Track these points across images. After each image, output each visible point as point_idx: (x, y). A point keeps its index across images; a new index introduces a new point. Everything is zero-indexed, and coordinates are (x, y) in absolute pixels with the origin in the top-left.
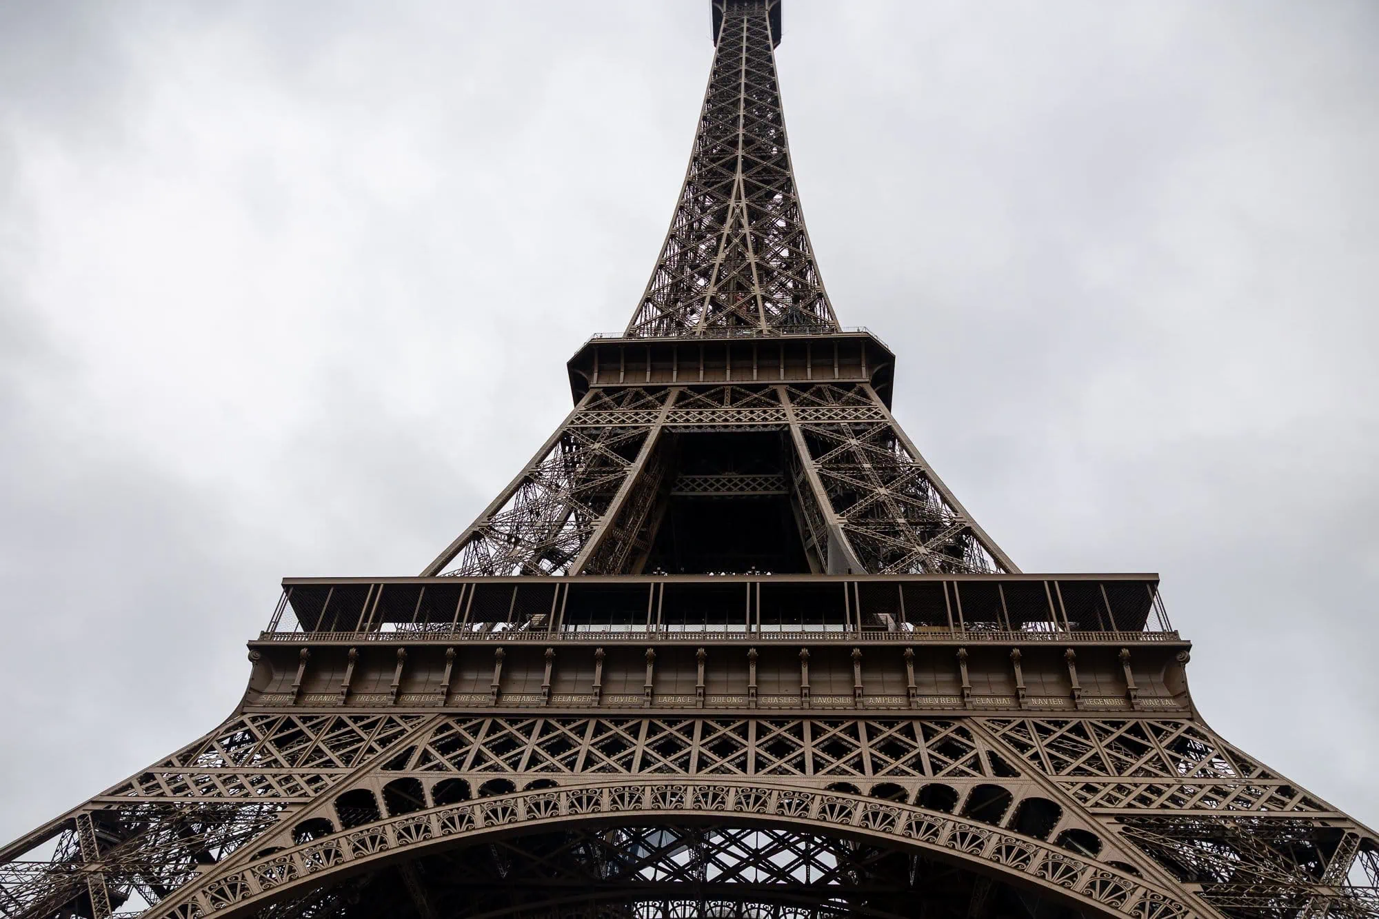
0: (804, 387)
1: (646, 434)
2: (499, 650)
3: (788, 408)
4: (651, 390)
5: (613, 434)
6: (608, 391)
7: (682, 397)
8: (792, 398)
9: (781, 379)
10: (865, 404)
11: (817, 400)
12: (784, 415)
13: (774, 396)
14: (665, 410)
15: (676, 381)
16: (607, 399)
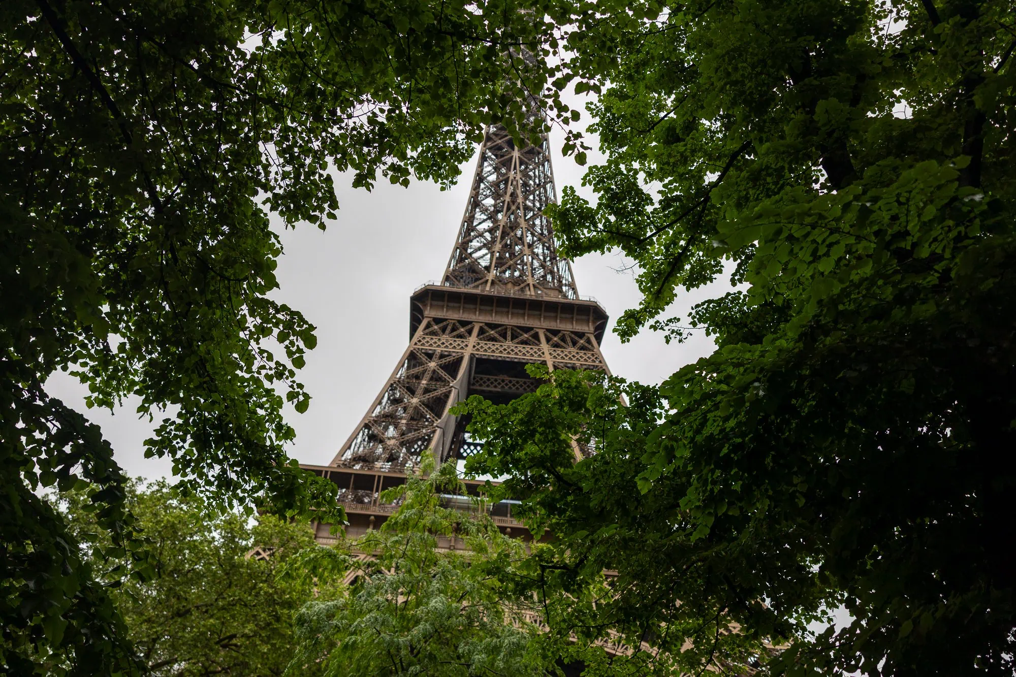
0: (555, 332)
1: (461, 358)
2: (372, 518)
3: (545, 346)
4: (464, 323)
5: (442, 356)
6: (437, 321)
7: (482, 331)
8: (548, 340)
9: (541, 324)
10: (590, 350)
11: (562, 344)
12: (543, 353)
13: (536, 336)
14: (473, 340)
15: (479, 318)
16: (436, 327)
